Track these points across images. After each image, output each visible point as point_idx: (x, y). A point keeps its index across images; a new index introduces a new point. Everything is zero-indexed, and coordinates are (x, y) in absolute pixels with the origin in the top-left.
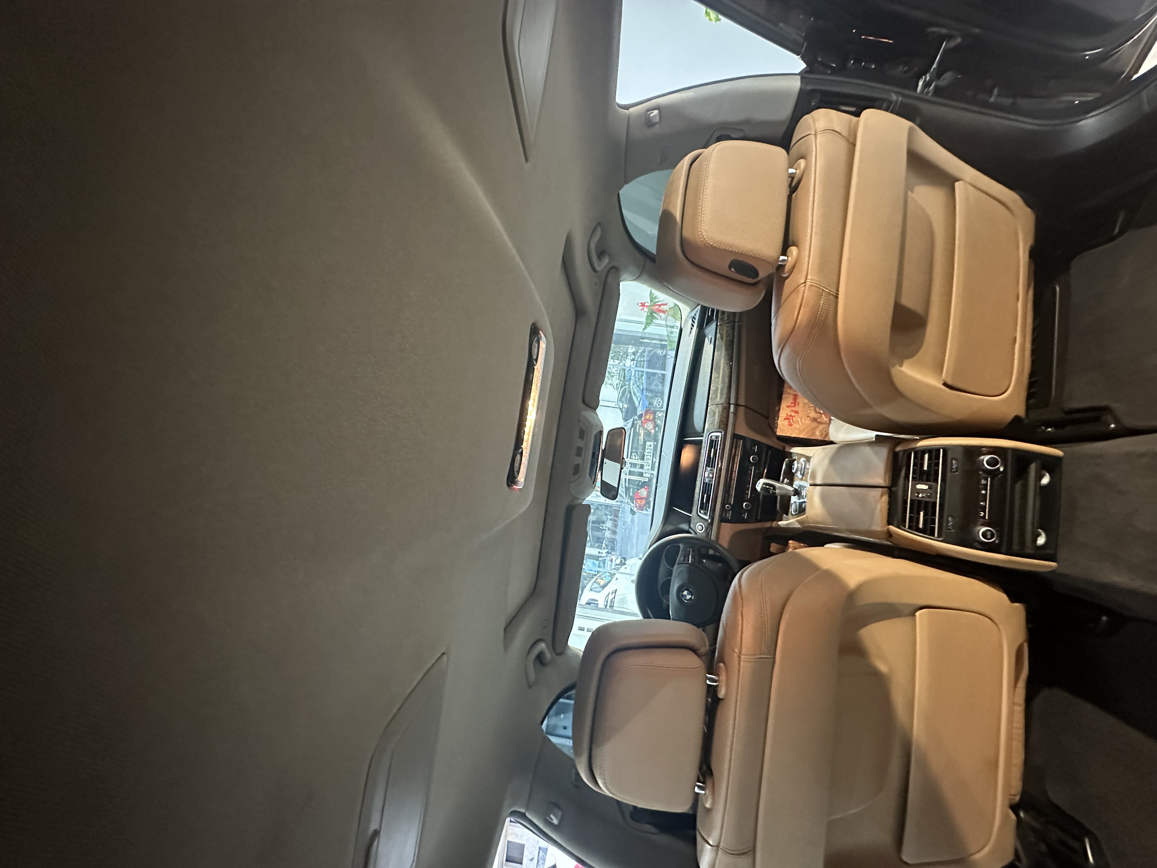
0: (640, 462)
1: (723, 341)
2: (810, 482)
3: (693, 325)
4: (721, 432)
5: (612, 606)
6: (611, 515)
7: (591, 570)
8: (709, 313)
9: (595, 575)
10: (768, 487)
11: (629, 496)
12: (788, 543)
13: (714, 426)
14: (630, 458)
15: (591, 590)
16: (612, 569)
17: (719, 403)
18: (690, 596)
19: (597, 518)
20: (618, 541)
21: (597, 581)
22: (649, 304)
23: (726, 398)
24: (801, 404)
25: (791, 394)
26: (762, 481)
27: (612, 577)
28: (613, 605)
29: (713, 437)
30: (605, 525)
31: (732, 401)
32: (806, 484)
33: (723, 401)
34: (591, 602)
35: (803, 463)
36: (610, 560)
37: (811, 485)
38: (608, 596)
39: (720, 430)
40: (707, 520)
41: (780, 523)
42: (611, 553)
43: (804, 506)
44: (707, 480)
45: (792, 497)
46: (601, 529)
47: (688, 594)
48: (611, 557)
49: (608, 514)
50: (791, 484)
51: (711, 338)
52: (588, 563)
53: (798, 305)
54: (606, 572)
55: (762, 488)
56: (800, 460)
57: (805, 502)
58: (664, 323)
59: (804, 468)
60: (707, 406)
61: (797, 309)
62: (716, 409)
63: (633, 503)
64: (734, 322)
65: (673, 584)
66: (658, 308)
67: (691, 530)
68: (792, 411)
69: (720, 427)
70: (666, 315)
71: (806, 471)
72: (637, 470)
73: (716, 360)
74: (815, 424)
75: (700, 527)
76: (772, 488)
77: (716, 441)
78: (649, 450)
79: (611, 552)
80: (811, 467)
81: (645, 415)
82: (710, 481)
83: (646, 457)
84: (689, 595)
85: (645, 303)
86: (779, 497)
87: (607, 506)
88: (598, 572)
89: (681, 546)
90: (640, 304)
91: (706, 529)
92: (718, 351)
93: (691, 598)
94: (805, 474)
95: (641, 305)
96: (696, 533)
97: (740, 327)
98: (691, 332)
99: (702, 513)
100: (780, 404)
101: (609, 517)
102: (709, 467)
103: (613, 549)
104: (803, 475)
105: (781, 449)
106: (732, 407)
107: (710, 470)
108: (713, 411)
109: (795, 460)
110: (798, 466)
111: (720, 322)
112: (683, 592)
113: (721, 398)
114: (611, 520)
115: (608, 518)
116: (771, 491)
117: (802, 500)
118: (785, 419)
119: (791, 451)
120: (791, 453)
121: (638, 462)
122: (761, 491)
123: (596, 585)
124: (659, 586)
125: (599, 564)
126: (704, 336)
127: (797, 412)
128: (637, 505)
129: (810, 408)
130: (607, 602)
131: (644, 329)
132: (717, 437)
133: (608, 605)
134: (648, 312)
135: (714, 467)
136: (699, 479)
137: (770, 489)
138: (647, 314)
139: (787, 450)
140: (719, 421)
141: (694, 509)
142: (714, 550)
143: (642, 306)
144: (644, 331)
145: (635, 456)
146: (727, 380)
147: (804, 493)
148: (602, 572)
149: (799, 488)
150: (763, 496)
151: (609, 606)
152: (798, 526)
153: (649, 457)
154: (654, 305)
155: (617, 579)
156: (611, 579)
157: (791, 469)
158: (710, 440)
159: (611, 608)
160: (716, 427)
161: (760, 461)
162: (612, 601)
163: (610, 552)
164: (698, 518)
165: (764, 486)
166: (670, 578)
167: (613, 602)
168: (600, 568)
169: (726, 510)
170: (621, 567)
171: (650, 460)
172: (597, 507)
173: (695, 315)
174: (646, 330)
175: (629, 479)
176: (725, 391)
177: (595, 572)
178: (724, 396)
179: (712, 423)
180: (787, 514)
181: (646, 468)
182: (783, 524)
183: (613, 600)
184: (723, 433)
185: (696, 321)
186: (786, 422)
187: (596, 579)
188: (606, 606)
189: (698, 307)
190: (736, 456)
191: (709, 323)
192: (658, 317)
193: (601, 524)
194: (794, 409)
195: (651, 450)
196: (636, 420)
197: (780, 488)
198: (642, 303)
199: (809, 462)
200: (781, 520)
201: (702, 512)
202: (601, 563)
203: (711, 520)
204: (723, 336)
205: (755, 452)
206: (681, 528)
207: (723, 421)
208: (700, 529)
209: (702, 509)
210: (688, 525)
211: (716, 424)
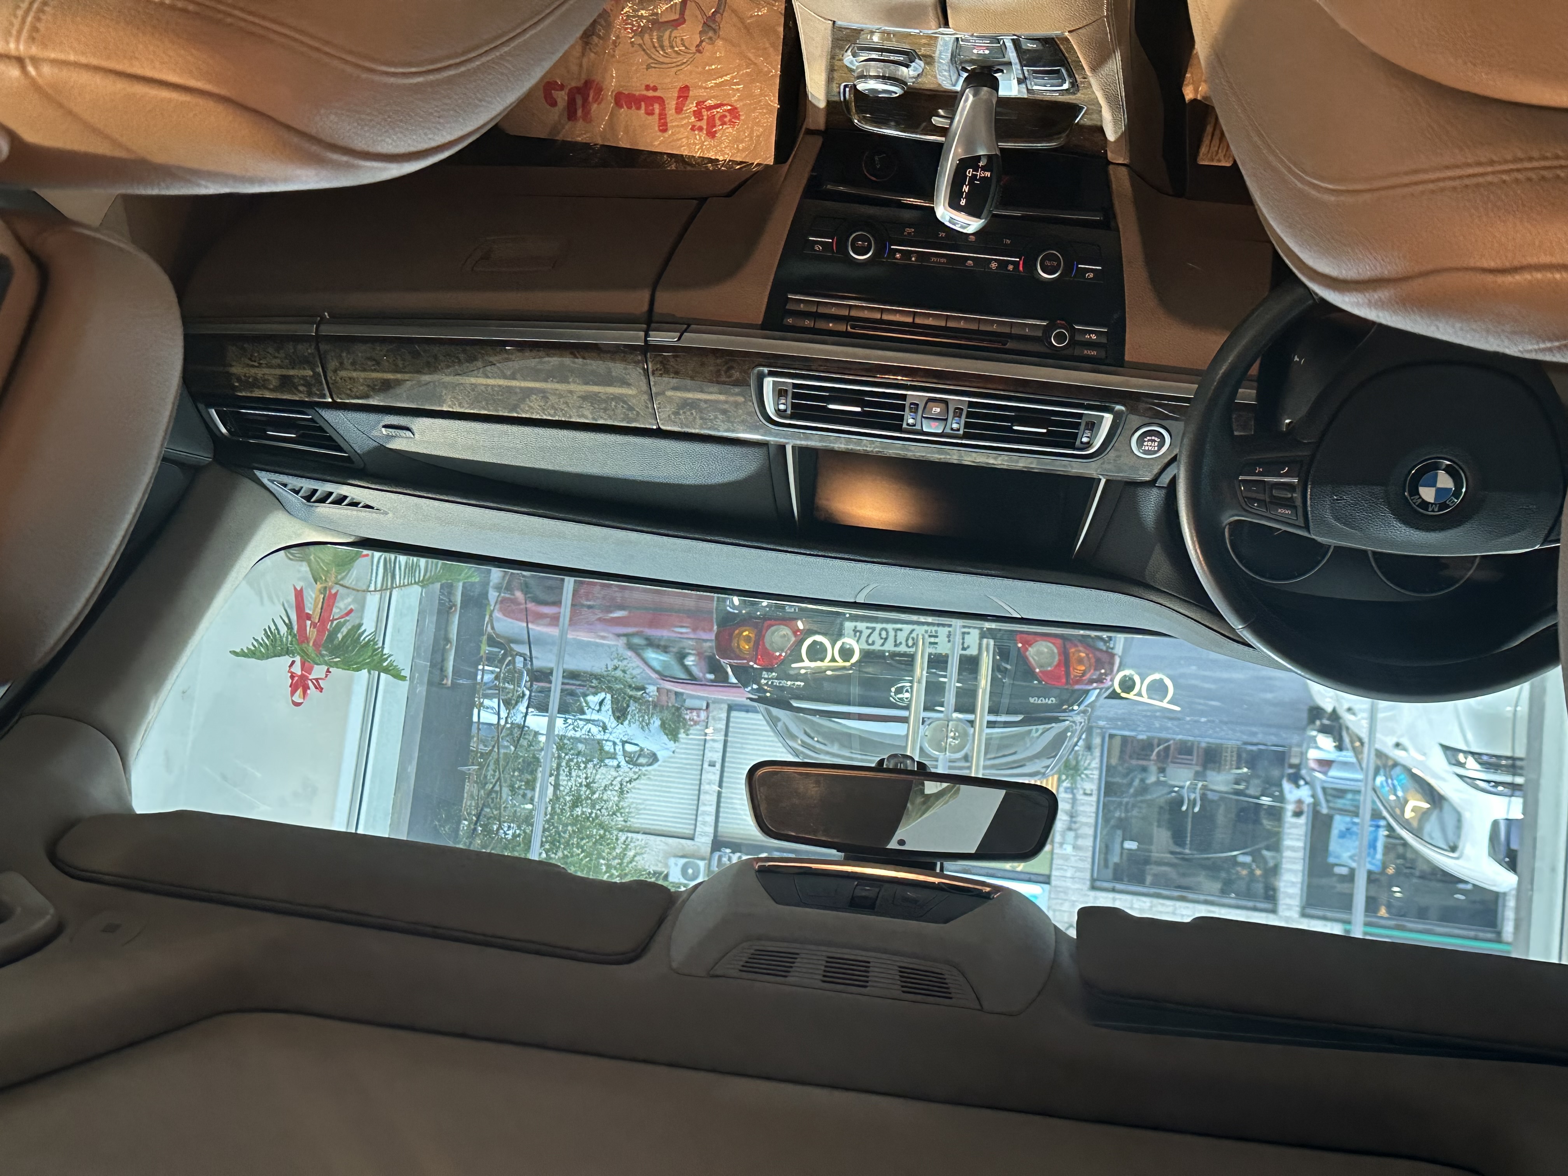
0: (921, 669)
1: (398, 383)
2: (931, 28)
3: (340, 500)
4: (761, 378)
5: (1510, 762)
6: (1144, 769)
7: (1373, 845)
8: (285, 440)
9: (1390, 827)
10: (966, 189)
11: (1058, 707)
12: (1194, 101)
13: (737, 405)
14: (907, 708)
15: (1453, 849)
16: (1360, 762)
17: (645, 388)
18: (1441, 474)
19: (1159, 826)
20: (1245, 738)
21: (1415, 824)
22: (298, 659)
23: (624, 360)
24: (652, 78)
25: (612, 115)
26: (944, 212)
27: (1390, 763)
28: (1507, 758)
29: (782, 407)
30: (1185, 792)
31: (634, 337)
32: (945, 40)
33: (634, 373)
34: (1503, 849)
35: (864, 56)
36: (1324, 769)
37: (946, 24)
38: (1471, 782)
39: (753, 382)
40: (1117, 416)
41: (1111, 136)
42: (1298, 767)
43: (1031, 46)
44: (955, 426)
45: (1003, 92)
46: (1202, 807)
47: (1432, 483)
48: (1312, 765)
49: (1142, 780)
50: (950, 100)
51: (385, 426)
52: (1345, 856)
53: (121, 86)
54: (1374, 790)
55: (973, 211)
56: (851, 70)
57: (1016, 43)
58: (373, 601)
59: (882, 50)
60: (659, 433)
61: (140, 89)
62: (670, 400)
63: (1087, 692)
64: (318, 339)
65: (1393, 544)
66: (314, 625)
67: (1165, 480)
68: (679, 110)
69: (742, 383)
70: (342, 590)
71: (893, 44)
72: (951, 680)
73: (471, 405)
74: (728, 24)
75: (1149, 444)
76: (970, 172)
77: (796, 397)
78: (875, 636)
79: (1291, 766)
80: (874, 26)
81: (738, 657)
82: (958, 412)
83: (903, 649)
84: (1436, 476)
85: (292, 677)
86: (1002, 145)
87: (1108, 784)
88: (1376, 815)
89: (1229, 518)
90: (297, 698)
91: (1158, 417)
92: (441, 402)
93: (1449, 470)
94: (906, 47)
95: (299, 691)
96: (1174, 459)
97: (338, 318)
98: (367, 506)
99: (1092, 438)
100: (652, 159)
101: (1152, 779)
102: (900, 419)
103: (1280, 758)
104: (910, 57)
105: (818, 141)
106: (658, 338)
107: (916, 412)
108: (676, 413)
109: (855, 86)
110: (877, 77)
111: (324, 396)
112: (1425, 504)
113: (624, 383)
114: (1162, 770)
115: (1158, 783)
116: (980, 174)
117: (1012, 55)
118: (712, 135)
119: (822, 104)
120: (831, 105)
121: (919, 682)
122: (985, 212)
123: (1431, 827)
124: (1411, 595)
125: (1343, 811)
126: (382, 451)
127: (684, 92)
128: (1092, 674)
129: (666, 43)
130: (1497, 784)
131: (398, 676)
132: (780, 393)
133: (1508, 779)
134: (330, 664)
136: (954, 456)
137: (974, 177)
138: (336, 665)
139: (818, 122)
140: (715, 388)
141: (1076, 468)
142: (1238, 385)
143: (306, 688)
144: (406, 673)
145: (899, 691)
146: (554, 361)
147: (981, 50)
148: (1374, 802)
149: (964, 69)
150: (1005, 203)
151: (1514, 774)
152: (1115, 65)
153: (902, 637)
154: (302, 637)
155: (1397, 745)
156: (1398, 770)
157: (890, 103)
158: (794, 416)
159: (1521, 768)
160: (741, 399)
161: (867, 224)
162: (1490, 763)
163: (1291, 771)
164: (1111, 454)
165: (963, 202)
166: (1370, 555)
167: (1494, 760)
168: (1358, 807)
169: (1073, 343)
170: (1347, 728)
171: (913, 630)
172: (1117, 827)
173: (297, 492)
174: (401, 667)
175: (990, 712)
176: (596, 365)
177: (1378, 827)
178: (617, 368)
179: (724, 412)
180: (1074, 109)
181: (943, 648)
182: (1115, 122)
183: (1485, 758)
184: (766, 370)
185: (324, 487)
186: (726, 132)
187: (1406, 825)
188: (1514, 788)
189: (265, 481)
190: (854, 313)
191: (330, 438)
192: (352, 620)
193: (1184, 808)
194: (671, 105)
195: (874, 629)
196: (760, 689)
197: (969, 141)
198: (294, 688)
199: (859, 31)
200: (1100, 130)
201: (1085, 441)
202: (1340, 803)
203: (1118, 403)
204: (377, 379)
205: (832, 243)
206: (1158, 522)
207: (719, 371)
208: (1156, 444)
209: (1069, 441)
210: (1142, 492)
211: (731, 399)
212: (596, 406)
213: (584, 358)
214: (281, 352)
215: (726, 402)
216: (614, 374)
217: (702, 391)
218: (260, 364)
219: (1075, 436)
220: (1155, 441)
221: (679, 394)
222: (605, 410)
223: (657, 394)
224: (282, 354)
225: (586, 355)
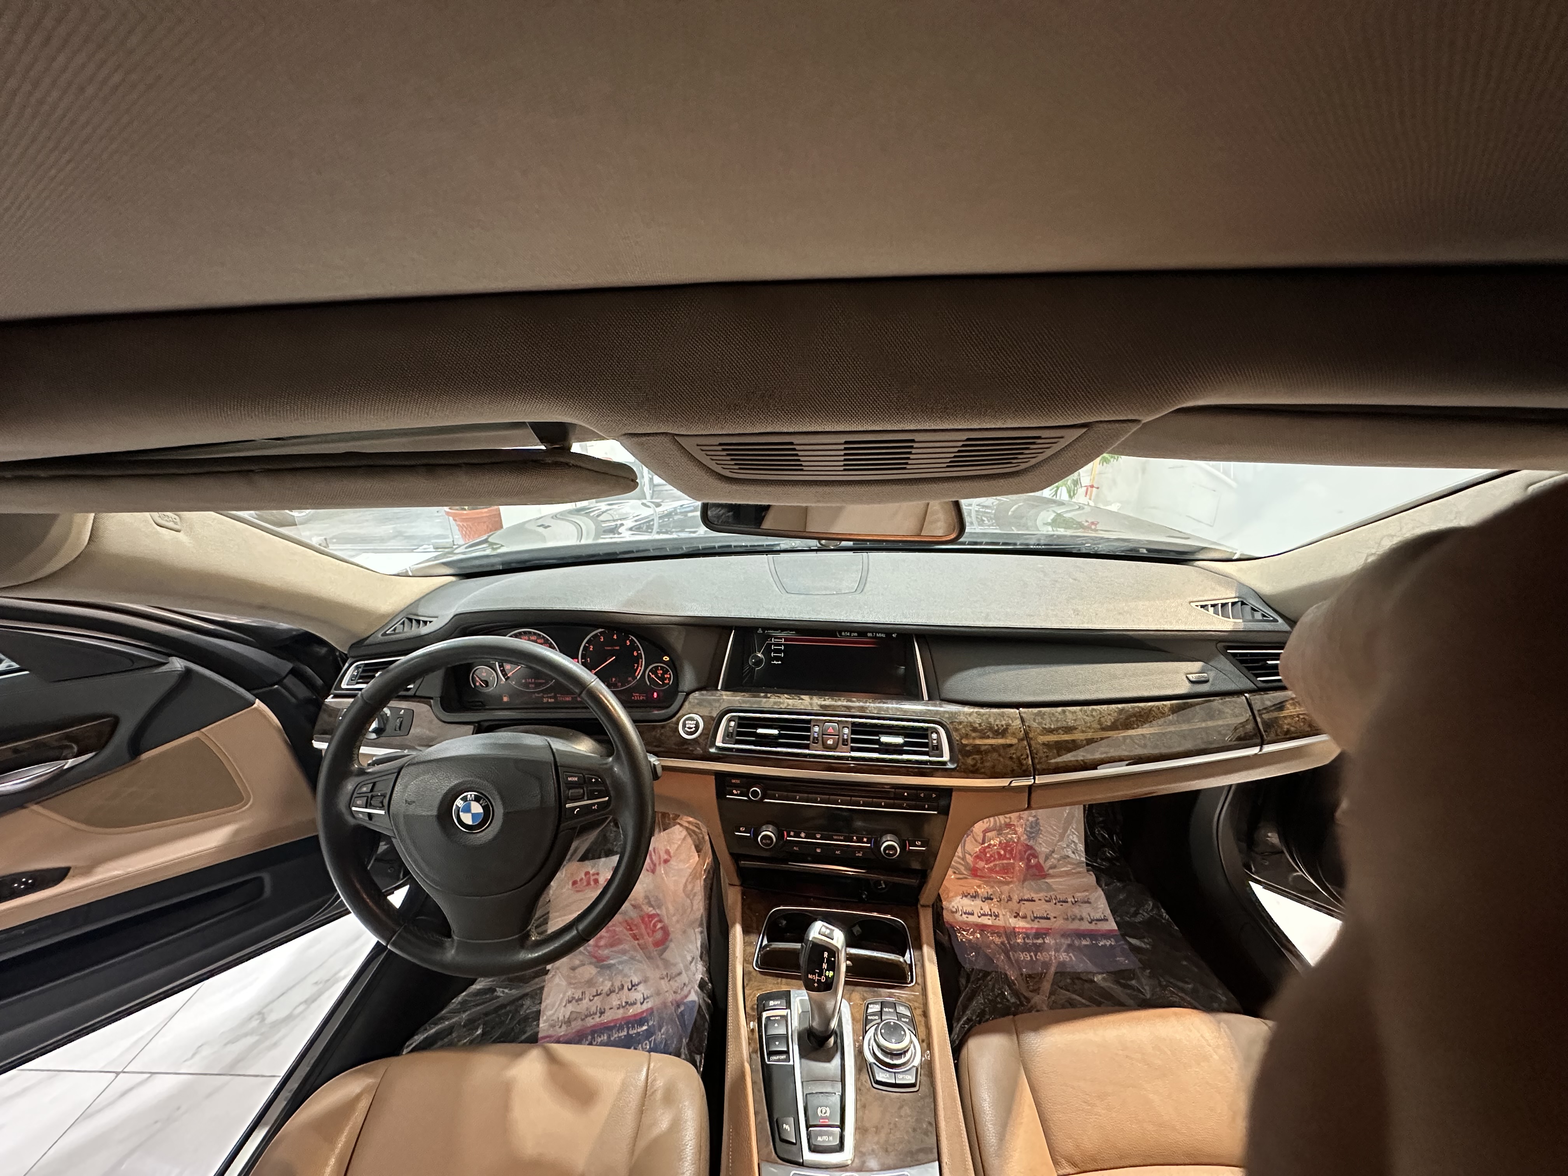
4: (952, 758)
13: (967, 736)
17: (1032, 743)
23: (1049, 763)
29: (934, 736)
33: (1041, 754)
39: (957, 755)
40: (713, 744)
44: (816, 729)
47: (474, 816)
51: (1207, 681)
60: (1018, 705)
62: (1014, 734)
67: (681, 696)
69: (965, 755)
75: (691, 724)
77: (925, 745)
82: (816, 740)
91: (689, 744)
96: (675, 715)
99: (728, 726)
102: (853, 732)
107: (844, 740)
108: (1007, 723)
113: (1047, 745)
132: (937, 748)
135: (853, 749)
140: (983, 749)
141: (737, 701)
158: (927, 729)
160: (964, 742)
164: (716, 715)
169: (747, 791)
178: (1053, 756)
179: (975, 728)
184: (949, 765)
189: (1280, 620)
191: (1242, 662)
201: (732, 724)
203: (714, 753)
204: (1218, 719)
205: (909, 846)
206: (682, 667)
207: (982, 763)
208: (687, 726)
209: (743, 723)
210: (694, 685)
211: (971, 741)
212: (1064, 723)
213: (1077, 761)
214: (1285, 730)
215: (974, 738)
216: (1055, 751)
217: (992, 745)
218: (1298, 716)
219: (740, 725)
220: (688, 728)
221: (1008, 742)
222: (1057, 721)
223: (1022, 740)
224: (1286, 727)
225: (1075, 763)
